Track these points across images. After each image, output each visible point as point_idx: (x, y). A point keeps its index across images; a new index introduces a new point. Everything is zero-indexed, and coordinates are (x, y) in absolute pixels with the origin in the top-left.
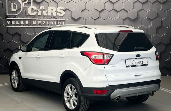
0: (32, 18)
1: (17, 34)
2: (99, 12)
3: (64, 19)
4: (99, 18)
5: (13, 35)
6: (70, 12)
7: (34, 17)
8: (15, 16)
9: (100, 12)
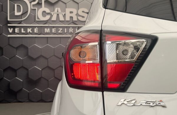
0: (44, 24)
1: (22, 46)
5: (17, 48)
8: (19, 22)
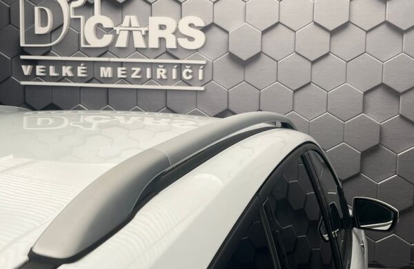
0: (99, 56)
2: (328, 35)
3: (203, 59)
4: (326, 55)
6: (225, 36)
7: (104, 51)
8: (45, 51)
9: (333, 33)
